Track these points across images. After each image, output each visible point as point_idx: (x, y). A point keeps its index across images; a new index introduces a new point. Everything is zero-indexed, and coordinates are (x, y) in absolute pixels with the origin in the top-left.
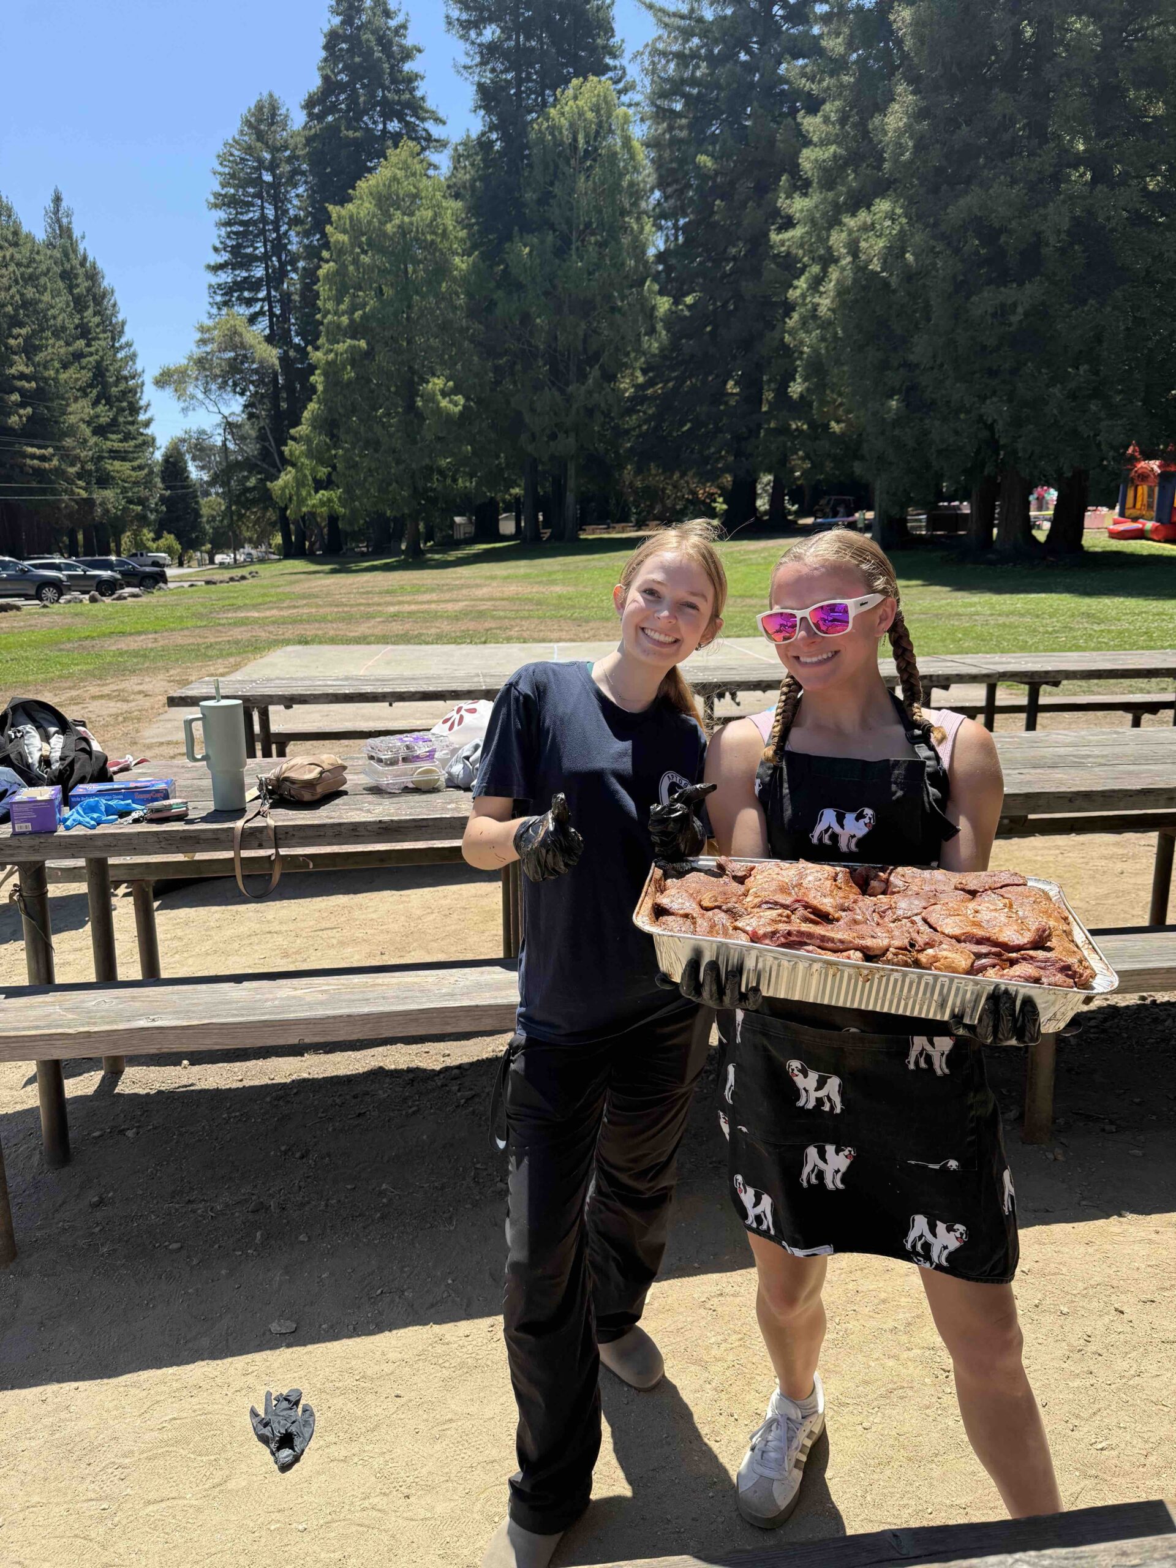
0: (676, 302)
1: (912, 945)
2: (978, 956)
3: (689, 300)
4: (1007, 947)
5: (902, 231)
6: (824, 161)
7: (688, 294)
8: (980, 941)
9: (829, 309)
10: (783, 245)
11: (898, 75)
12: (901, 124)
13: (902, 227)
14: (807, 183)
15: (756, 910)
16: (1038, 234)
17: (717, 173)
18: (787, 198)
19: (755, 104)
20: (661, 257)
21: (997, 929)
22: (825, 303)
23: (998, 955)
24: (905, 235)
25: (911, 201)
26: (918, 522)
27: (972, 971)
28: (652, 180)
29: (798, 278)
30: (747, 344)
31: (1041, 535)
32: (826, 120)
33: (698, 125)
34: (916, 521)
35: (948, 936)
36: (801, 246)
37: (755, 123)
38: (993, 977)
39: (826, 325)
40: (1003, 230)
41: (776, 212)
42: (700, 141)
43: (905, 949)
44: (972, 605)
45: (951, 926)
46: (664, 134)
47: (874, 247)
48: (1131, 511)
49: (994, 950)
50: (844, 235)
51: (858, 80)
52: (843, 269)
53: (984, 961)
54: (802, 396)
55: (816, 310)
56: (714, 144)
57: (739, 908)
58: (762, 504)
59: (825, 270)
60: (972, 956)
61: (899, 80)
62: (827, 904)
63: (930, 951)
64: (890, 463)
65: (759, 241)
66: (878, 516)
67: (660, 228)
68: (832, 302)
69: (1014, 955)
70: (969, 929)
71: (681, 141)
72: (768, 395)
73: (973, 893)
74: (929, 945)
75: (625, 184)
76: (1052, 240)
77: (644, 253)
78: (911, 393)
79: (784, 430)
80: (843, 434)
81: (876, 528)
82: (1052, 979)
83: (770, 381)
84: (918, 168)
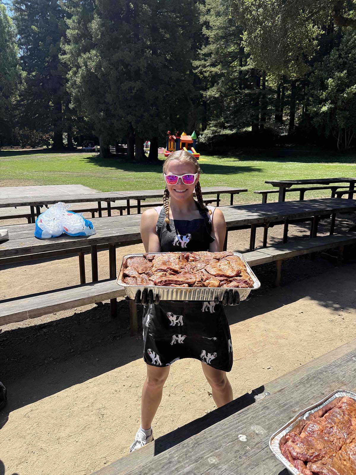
0: (29, 74)
1: (202, 280)
2: (221, 281)
3: (34, 74)
4: (229, 277)
5: (99, 60)
6: (74, 34)
7: (33, 72)
8: (221, 276)
9: (79, 82)
10: (63, 60)
11: (95, 11)
12: (96, 27)
13: (99, 59)
14: (70, 41)
15: (156, 273)
16: (139, 67)
17: (39, 33)
18: (63, 45)
19: (50, 12)
20: (22, 58)
21: (226, 271)
22: (78, 80)
23: (226, 280)
24: (101, 62)
25: (102, 52)
26: (113, 150)
27: (219, 286)
28: (16, 31)
29: (69, 71)
30: (55, 91)
31: (147, 155)
32: (74, 21)
33: (31, 15)
34: (113, 149)
35: (212, 275)
36: (69, 61)
37: (51, 18)
38: (226, 287)
39: (79, 87)
40: (128, 65)
41: (60, 49)
42: (32, 21)
43: (200, 281)
44: (129, 175)
45: (213, 272)
46: (19, 16)
47: (92, 64)
48: (170, 149)
49: (225, 278)
50: (82, 59)
51: (83, 11)
52: (83, 70)
53: (223, 282)
54: (73, 108)
55: (76, 82)
56: (37, 23)
57: (150, 272)
58: (65, 142)
59: (77, 69)
60: (219, 281)
61: (95, 13)
62: (177, 267)
63: (207, 281)
64: (103, 132)
65: (55, 57)
66: (101, 147)
67: (21, 48)
68: (80, 80)
69: (231, 279)
70: (218, 272)
71: (25, 20)
72: (64, 107)
73: (219, 260)
74: (207, 279)
75: (6, 31)
76: (143, 69)
77: (15, 56)
78: (107, 111)
79: (69, 119)
80: (88, 121)
81: (101, 151)
82: (242, 286)
83: (64, 103)
84: (103, 41)
